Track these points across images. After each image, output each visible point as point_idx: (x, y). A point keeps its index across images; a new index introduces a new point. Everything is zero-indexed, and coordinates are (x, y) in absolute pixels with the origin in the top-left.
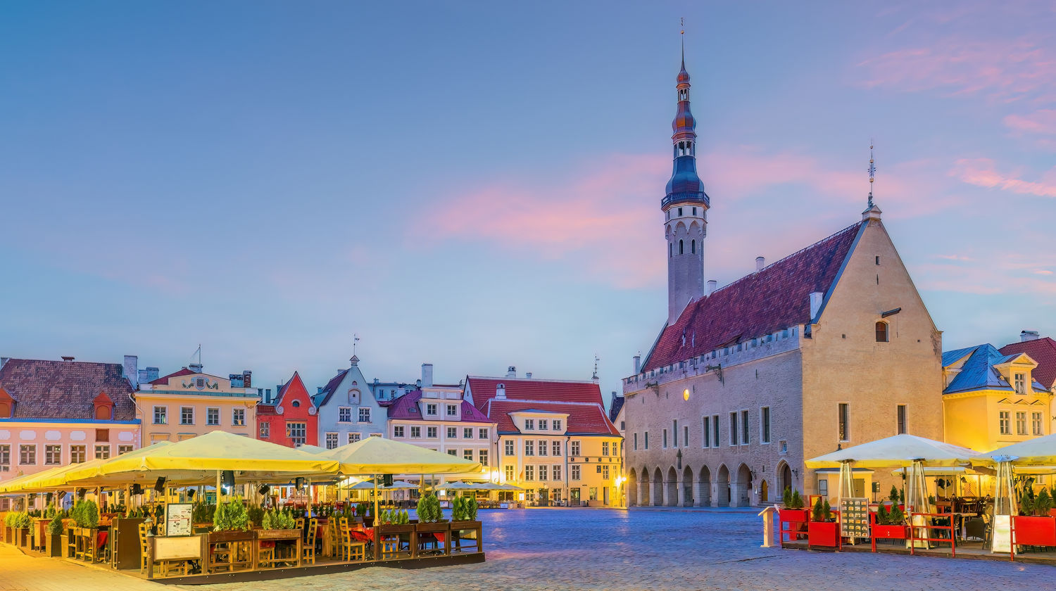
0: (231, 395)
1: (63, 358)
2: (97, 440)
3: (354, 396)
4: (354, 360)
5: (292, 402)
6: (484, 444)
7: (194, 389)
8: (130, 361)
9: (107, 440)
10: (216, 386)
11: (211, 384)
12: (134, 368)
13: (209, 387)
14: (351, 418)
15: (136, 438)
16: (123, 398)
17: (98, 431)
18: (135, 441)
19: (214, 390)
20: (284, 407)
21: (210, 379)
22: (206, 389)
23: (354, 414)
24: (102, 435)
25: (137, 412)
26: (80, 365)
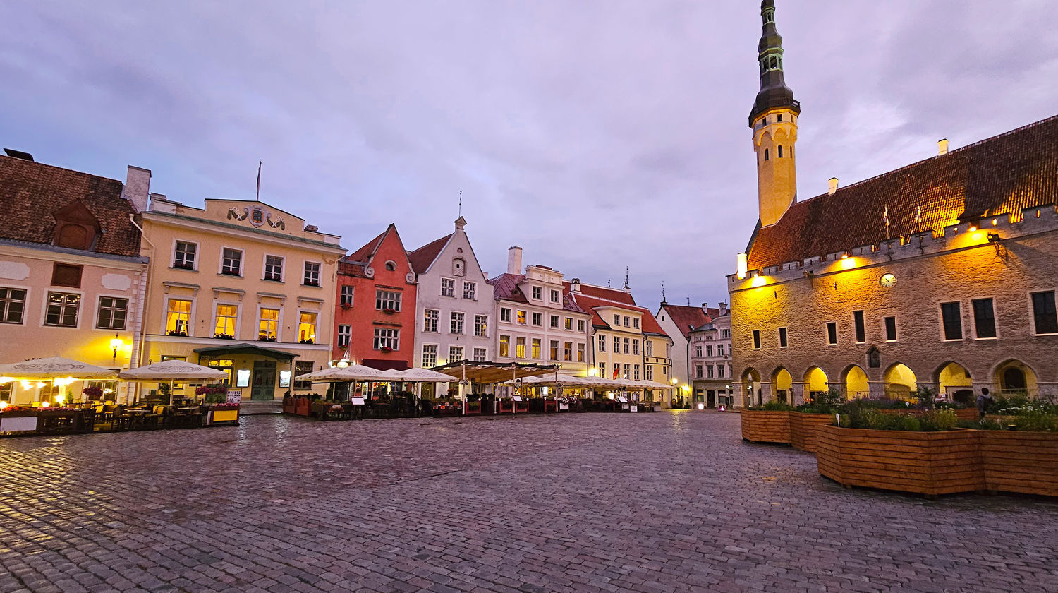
0: (304, 240)
1: (7, 151)
2: (54, 283)
3: (458, 266)
4: (460, 222)
5: (386, 263)
6: (581, 337)
7: (248, 223)
8: (137, 175)
9: (77, 284)
10: (281, 224)
11: (275, 221)
12: (143, 186)
13: (271, 224)
14: (455, 293)
15: (137, 287)
16: (118, 225)
17: (58, 266)
18: (135, 292)
19: (278, 230)
20: (374, 267)
21: (273, 213)
22: (265, 227)
23: (458, 289)
24: (67, 275)
25: (143, 245)
26: (42, 167)
